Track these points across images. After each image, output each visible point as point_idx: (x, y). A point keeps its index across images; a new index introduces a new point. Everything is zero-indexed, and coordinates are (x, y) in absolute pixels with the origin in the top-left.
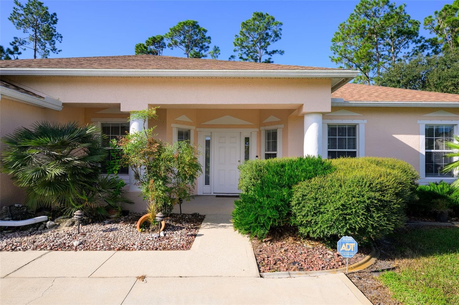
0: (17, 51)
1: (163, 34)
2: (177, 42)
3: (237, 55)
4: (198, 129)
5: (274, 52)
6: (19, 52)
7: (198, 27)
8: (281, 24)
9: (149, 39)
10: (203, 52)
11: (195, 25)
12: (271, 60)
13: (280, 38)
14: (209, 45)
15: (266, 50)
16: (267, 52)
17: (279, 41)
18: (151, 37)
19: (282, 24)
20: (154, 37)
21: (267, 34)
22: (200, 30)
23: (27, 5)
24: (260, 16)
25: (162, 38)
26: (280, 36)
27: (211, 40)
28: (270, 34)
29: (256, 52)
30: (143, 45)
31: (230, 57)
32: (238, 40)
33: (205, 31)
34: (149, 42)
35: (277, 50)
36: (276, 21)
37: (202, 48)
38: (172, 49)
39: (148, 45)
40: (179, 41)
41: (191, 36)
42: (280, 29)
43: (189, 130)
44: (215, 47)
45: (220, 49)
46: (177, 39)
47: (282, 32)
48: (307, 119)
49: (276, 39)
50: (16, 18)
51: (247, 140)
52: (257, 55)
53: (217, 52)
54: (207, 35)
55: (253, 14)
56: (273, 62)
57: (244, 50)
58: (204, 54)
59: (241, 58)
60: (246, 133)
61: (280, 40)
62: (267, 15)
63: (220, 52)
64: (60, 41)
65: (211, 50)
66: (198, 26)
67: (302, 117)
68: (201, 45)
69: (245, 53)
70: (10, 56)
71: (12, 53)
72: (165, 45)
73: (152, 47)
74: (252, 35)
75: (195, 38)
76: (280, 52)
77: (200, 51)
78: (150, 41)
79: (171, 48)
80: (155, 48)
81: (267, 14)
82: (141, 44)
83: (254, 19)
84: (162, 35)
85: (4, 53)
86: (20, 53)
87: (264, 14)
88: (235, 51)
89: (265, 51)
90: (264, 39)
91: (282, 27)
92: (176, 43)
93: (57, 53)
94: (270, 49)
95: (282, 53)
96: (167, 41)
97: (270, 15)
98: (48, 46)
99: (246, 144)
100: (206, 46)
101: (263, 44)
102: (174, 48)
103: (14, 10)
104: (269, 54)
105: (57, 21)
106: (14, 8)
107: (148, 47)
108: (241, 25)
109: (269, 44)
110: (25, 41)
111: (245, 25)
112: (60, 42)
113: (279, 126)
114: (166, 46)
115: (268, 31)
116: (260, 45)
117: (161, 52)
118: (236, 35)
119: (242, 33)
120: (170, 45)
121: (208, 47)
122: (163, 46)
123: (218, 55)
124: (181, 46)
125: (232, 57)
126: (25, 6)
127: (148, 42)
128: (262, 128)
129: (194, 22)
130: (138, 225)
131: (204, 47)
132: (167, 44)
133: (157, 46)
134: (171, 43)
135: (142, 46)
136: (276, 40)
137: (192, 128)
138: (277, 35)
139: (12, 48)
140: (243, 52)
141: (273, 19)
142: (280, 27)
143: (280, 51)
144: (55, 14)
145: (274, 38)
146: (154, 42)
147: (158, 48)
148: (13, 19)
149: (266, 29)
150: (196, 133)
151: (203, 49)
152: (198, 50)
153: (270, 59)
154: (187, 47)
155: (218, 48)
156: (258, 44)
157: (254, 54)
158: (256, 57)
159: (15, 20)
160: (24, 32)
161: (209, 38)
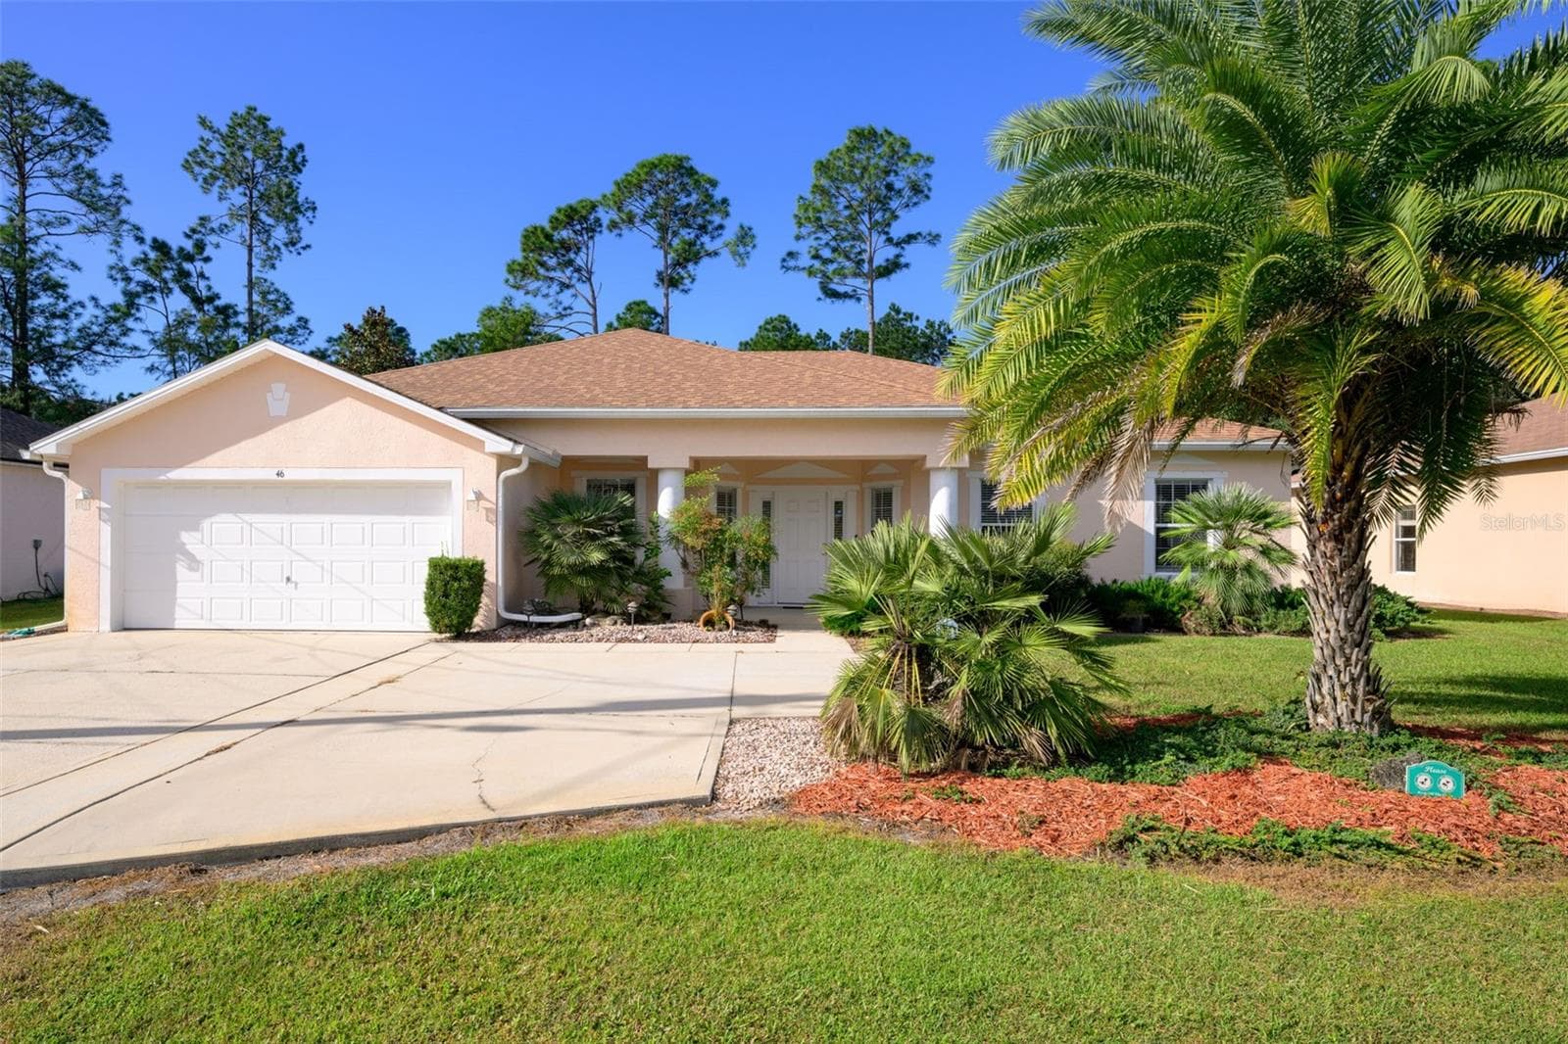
0: (201, 253)
1: (596, 197)
2: (635, 216)
3: (804, 248)
4: (750, 488)
5: (911, 238)
6: (205, 254)
7: (691, 172)
8: (929, 160)
9: (559, 210)
10: (706, 239)
11: (683, 167)
12: (902, 260)
13: (927, 197)
14: (726, 222)
15: (887, 233)
16: (889, 240)
17: (925, 206)
18: (563, 205)
19: (932, 162)
20: (571, 207)
21: (890, 187)
22: (697, 182)
23: (230, 127)
24: (866, 137)
25: (594, 207)
26: (926, 192)
27: (729, 208)
28: (898, 185)
29: (859, 237)
30: (543, 229)
31: (783, 255)
32: (806, 210)
33: (714, 184)
34: (557, 219)
35: (919, 234)
36: (913, 151)
37: (703, 228)
38: (620, 235)
39: (555, 228)
40: (639, 212)
41: (672, 199)
42: (928, 176)
43: (735, 490)
44: (742, 227)
45: (754, 232)
46: (633, 208)
47: (932, 184)
48: (936, 479)
49: (915, 200)
50: (201, 164)
51: (838, 506)
52: (863, 246)
53: (748, 240)
54: (718, 194)
55: (848, 133)
56: (907, 265)
57: (826, 238)
58: (710, 246)
59: (816, 257)
60: (837, 493)
61: (928, 203)
62: (889, 133)
63: (756, 241)
64: (311, 219)
65: (730, 233)
66: (692, 168)
67: (927, 473)
68: (700, 221)
69: (827, 244)
70: (187, 266)
71: (190, 258)
72: (600, 225)
73: (565, 234)
74: (846, 190)
75: (684, 201)
76: (928, 238)
77: (697, 237)
78: (561, 217)
79: (616, 231)
80: (572, 235)
81: (886, 131)
82: (536, 228)
83: (850, 150)
84: (593, 199)
85: (172, 259)
86: (207, 260)
87: (880, 131)
88: (798, 238)
89: (883, 237)
90: (883, 202)
91: (931, 170)
92: (630, 220)
93: (299, 254)
94: (897, 231)
95: (934, 239)
96: (605, 216)
97: (897, 133)
98: (280, 234)
99: (836, 513)
100: (716, 224)
101: (878, 216)
102: (625, 232)
103: (201, 143)
104: (897, 244)
105: (304, 165)
106: (202, 139)
107: (556, 233)
108: (813, 171)
109: (896, 217)
110: (226, 226)
111: (823, 167)
112: (311, 222)
113: (895, 482)
114: (604, 229)
115: (892, 178)
116: (870, 219)
117: (591, 244)
118: (801, 198)
119: (819, 189)
120: (614, 225)
121: (721, 227)
122: (593, 229)
123: (749, 249)
124: (646, 228)
125: (791, 254)
126: (224, 130)
127: (554, 221)
128: (866, 485)
129: (681, 160)
130: (701, 623)
131: (710, 228)
132: (605, 222)
133: (578, 227)
134: (618, 220)
135: (539, 232)
136: (915, 204)
137: (740, 486)
138: (916, 189)
139: (189, 245)
140: (823, 242)
141: (906, 145)
142: (925, 170)
143: (930, 234)
144: (301, 147)
145: (910, 198)
146: (570, 218)
147: (581, 235)
148: (193, 165)
149: (887, 173)
150: (746, 494)
151: (706, 233)
152: (692, 236)
153: (898, 256)
154: (663, 229)
155: (750, 229)
156: (866, 217)
157: (853, 246)
158: (860, 253)
159: (197, 169)
160: (220, 199)
161: (725, 201)
